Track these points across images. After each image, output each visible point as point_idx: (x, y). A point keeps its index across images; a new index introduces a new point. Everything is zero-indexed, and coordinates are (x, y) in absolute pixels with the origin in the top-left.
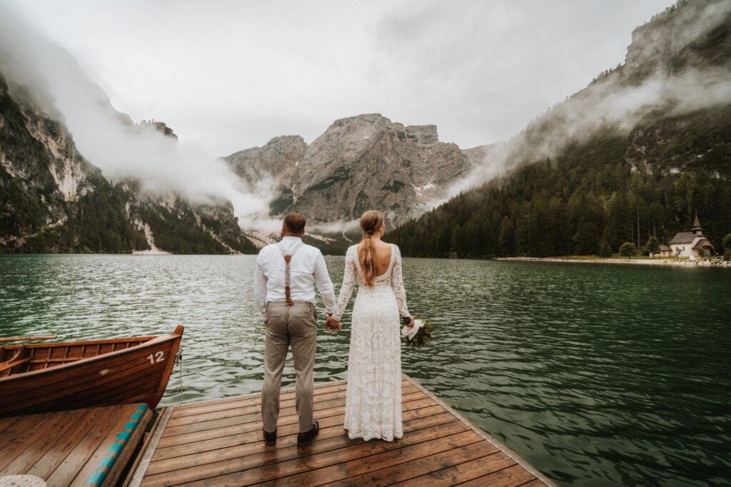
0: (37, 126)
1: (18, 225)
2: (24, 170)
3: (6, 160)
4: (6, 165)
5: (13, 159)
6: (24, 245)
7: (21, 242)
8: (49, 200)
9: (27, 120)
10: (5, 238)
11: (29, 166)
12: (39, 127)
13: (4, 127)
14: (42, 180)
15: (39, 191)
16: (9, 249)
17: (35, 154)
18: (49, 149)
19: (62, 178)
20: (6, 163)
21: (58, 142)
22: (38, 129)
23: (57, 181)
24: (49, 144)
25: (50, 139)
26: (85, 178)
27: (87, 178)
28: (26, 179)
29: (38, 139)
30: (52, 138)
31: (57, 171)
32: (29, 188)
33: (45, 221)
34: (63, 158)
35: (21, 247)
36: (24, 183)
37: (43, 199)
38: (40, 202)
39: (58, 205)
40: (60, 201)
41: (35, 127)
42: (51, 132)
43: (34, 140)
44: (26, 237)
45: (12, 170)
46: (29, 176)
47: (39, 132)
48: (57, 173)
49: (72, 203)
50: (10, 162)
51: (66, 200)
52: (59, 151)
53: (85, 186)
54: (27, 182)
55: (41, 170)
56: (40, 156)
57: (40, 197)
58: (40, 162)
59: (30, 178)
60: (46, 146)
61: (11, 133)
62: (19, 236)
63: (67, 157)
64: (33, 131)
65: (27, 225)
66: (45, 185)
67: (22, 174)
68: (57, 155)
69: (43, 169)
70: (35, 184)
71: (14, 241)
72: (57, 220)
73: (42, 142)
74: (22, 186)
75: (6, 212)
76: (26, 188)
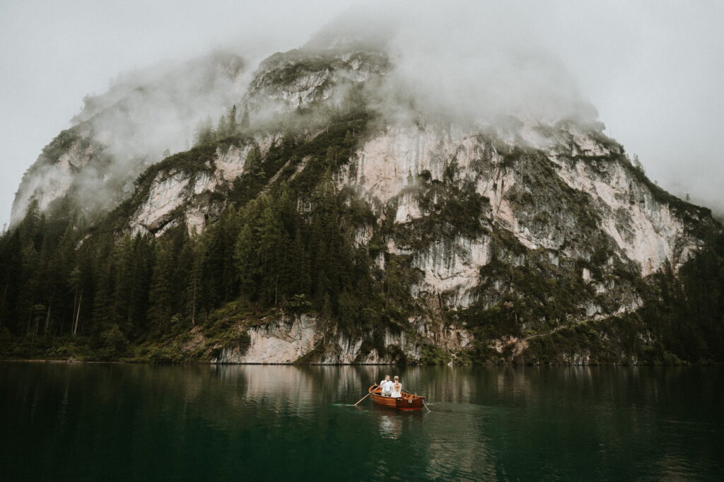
0: (576, 170)
1: (521, 319)
2: (550, 237)
3: (520, 228)
4: (521, 234)
5: (530, 224)
6: (525, 352)
7: (522, 345)
8: (598, 276)
9: (560, 168)
10: (502, 341)
11: (558, 228)
12: (579, 171)
13: (515, 184)
14: (586, 247)
15: (581, 264)
16: (503, 359)
17: (571, 209)
18: (600, 199)
19: (630, 238)
20: (521, 232)
21: (613, 183)
22: (578, 175)
23: (621, 244)
24: (598, 190)
25: (599, 184)
26: (681, 231)
27: (686, 230)
28: (556, 249)
29: (580, 189)
30: (602, 181)
31: (619, 228)
32: (561, 261)
33: (583, 311)
34: (627, 206)
35: (520, 355)
36: (551, 256)
37: (586, 275)
38: (580, 280)
39: (617, 282)
40: (628, 274)
41: (574, 174)
42: (599, 172)
43: (571, 191)
44: (530, 337)
45: (529, 239)
46: (560, 243)
47: (580, 179)
48: (619, 232)
49: (657, 275)
50: (526, 229)
51: (645, 273)
52: (617, 196)
53: (686, 243)
54: (556, 253)
55: (583, 231)
56: (583, 211)
57: (581, 273)
58: (580, 220)
59: (563, 247)
60: (594, 195)
61: (528, 190)
62: (521, 336)
63: (632, 203)
64: (572, 179)
65: (535, 319)
66: (591, 252)
67: (548, 243)
68: (615, 204)
69: (587, 229)
70: (573, 254)
71: (513, 345)
72: (617, 307)
73: (587, 191)
74: (549, 260)
75: (508, 301)
76: (556, 262)
